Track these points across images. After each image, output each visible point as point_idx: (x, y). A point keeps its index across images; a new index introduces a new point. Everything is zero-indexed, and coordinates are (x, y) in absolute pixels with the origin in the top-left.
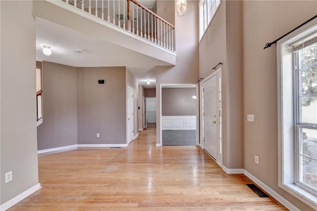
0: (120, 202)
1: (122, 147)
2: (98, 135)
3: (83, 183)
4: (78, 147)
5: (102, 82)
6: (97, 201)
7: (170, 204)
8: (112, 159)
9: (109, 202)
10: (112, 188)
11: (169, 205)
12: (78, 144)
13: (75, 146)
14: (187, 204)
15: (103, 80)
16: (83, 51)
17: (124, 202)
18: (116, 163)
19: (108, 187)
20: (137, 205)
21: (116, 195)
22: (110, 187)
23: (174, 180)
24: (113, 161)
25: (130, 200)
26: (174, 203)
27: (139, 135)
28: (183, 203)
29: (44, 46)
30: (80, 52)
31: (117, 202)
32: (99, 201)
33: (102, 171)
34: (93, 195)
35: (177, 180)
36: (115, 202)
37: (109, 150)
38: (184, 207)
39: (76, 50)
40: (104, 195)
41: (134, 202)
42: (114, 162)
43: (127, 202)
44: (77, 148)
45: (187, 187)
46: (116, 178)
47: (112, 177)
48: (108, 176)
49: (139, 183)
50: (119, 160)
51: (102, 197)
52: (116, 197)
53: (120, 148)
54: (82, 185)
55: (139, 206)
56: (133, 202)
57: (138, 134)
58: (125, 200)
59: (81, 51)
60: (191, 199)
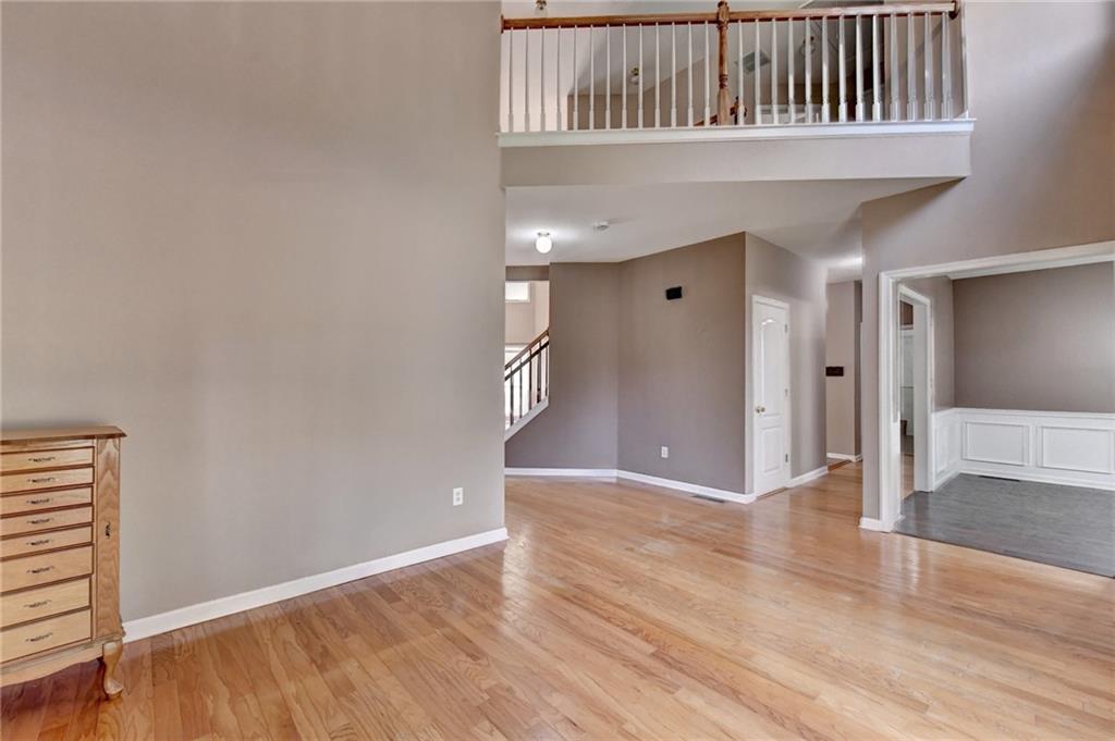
0: (618, 626)
1: (728, 502)
2: (665, 452)
3: (575, 556)
4: (618, 478)
5: (674, 294)
6: (575, 601)
7: (741, 696)
8: (675, 527)
9: (596, 613)
10: (624, 589)
11: (737, 697)
12: (619, 468)
13: (612, 474)
14: (798, 729)
15: (680, 289)
16: (611, 222)
17: (625, 629)
18: (678, 539)
19: (616, 585)
20: (651, 649)
21: (621, 607)
22: (621, 586)
23: (824, 651)
24: (675, 530)
25: (642, 631)
26: (758, 701)
27: (829, 476)
28: (788, 718)
29: (539, 234)
30: (603, 227)
31: (610, 622)
32: (580, 602)
33: (631, 545)
34: (578, 586)
35: (837, 654)
36: (608, 620)
37: (686, 501)
38: (780, 729)
39: (597, 225)
40: (596, 596)
41: (647, 641)
42: (675, 534)
43: (634, 633)
44: (614, 480)
45: (855, 691)
46: (648, 574)
47: (644, 567)
48: (634, 562)
49: (698, 608)
50: (693, 534)
51: (591, 598)
52: (618, 611)
53: (722, 501)
54: (571, 559)
55: (653, 655)
56: (647, 639)
57: (824, 470)
58: (630, 628)
59: (605, 223)
60: (833, 726)
